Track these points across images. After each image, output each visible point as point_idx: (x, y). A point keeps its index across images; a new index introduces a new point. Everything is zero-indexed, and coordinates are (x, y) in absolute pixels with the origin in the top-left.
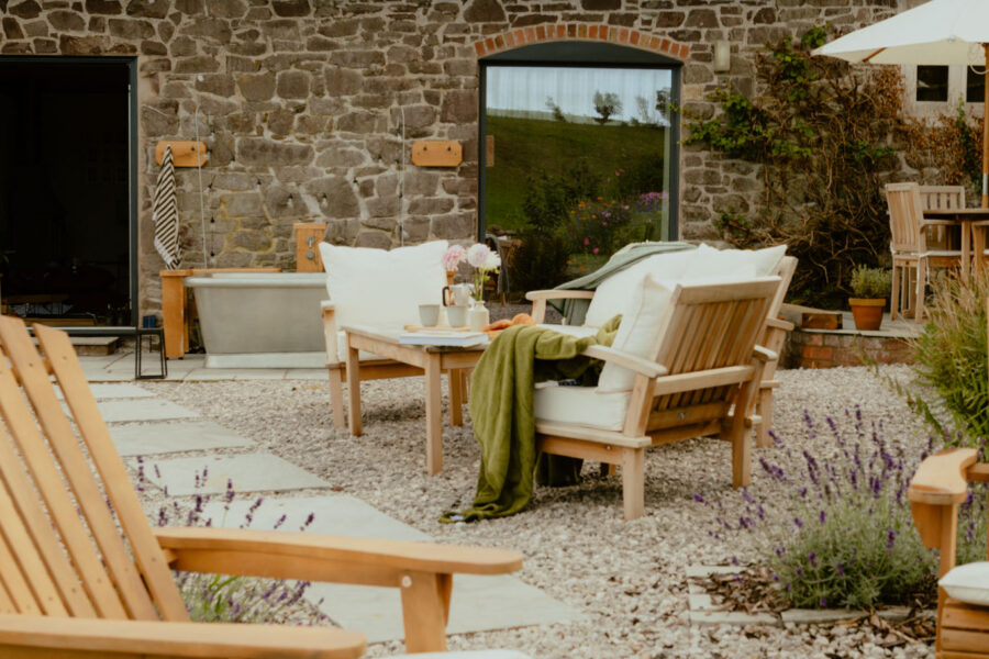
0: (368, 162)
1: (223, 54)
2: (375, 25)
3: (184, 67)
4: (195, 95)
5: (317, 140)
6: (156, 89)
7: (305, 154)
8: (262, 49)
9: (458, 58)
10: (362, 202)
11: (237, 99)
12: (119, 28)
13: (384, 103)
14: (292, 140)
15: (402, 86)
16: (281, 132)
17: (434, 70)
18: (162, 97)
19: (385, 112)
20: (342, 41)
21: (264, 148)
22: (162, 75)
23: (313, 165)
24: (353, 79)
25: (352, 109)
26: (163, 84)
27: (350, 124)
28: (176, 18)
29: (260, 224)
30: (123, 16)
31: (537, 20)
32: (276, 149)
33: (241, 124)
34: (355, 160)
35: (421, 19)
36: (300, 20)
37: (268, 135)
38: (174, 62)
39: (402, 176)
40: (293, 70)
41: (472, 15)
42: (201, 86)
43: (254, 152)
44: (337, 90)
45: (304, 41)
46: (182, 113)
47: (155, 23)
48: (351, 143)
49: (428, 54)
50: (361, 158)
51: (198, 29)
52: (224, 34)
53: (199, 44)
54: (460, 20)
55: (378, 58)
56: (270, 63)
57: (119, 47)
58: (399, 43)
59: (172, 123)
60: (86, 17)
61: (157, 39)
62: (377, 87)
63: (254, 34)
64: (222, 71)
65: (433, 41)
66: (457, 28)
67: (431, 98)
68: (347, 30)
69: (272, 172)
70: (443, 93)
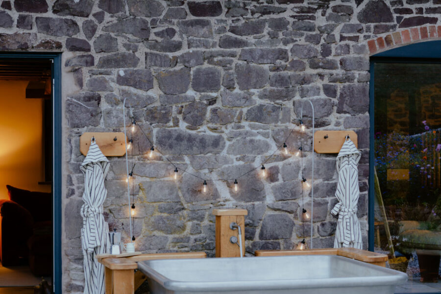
0: (274, 150)
1: (142, 50)
2: (280, 25)
3: (106, 62)
4: (116, 89)
5: (228, 130)
6: (80, 83)
7: (217, 143)
8: (178, 46)
9: (352, 55)
10: (268, 187)
11: (155, 93)
12: (46, 25)
13: (287, 96)
14: (204, 130)
15: (304, 81)
16: (195, 123)
17: (331, 66)
18: (86, 91)
19: (289, 104)
20: (251, 39)
21: (180, 138)
22: (85, 70)
23: (224, 153)
24: (260, 74)
25: (259, 102)
26: (86, 78)
27: (258, 115)
28: (99, 16)
29: (176, 209)
30: (49, 14)
31: (421, 21)
32: (190, 139)
33: (159, 116)
34: (259, 148)
35: (320, 21)
36: (213, 20)
37: (183, 126)
38: (97, 57)
39: (303, 163)
40: (206, 65)
41: (365, 17)
42: (121, 81)
43: (170, 142)
44: (246, 84)
45: (216, 38)
46: (104, 106)
47: (80, 21)
48: (259, 133)
49: (326, 51)
50: (267, 146)
51: (119, 27)
52: (144, 31)
53: (121, 41)
54: (354, 20)
55: (282, 55)
56: (185, 59)
57: (46, 44)
58: (302, 41)
59: (95, 115)
60: (15, 14)
61: (81, 36)
62: (282, 81)
63: (171, 32)
64: (141, 66)
65: (331, 39)
66: (352, 28)
67: (329, 91)
68: (255, 29)
69: (187, 160)
70: (339, 86)
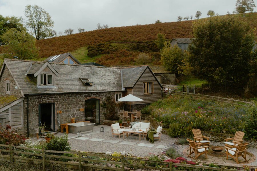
0: (76, 111)
1: (63, 102)
2: (76, 98)
3: (60, 103)
4: (60, 106)
5: (71, 109)
6: (57, 106)
7: (70, 111)
8: (66, 101)
9: (83, 100)
10: (75, 115)
11: (64, 106)
12: (53, 100)
13: (77, 105)
14: (69, 110)
15: (79, 104)
16: (68, 109)
17: (81, 102)
19: (77, 106)
20: (74, 100)
21: (67, 111)
22: (57, 104)
23: (71, 112)
24: (75, 103)
25: (74, 106)
26: (58, 105)
27: (74, 108)
28: (59, 98)
29: (66, 118)
30: (54, 98)
31: (89, 96)
32: (68, 111)
33: (65, 109)
34: (74, 111)
35: (80, 97)
36: (70, 98)
37: (67, 109)
38: (59, 103)
39: (79, 112)
40: (69, 103)
41: (84, 96)
42: (61, 105)
43: (66, 111)
44: (73, 104)
45: (70, 100)
46: (59, 108)
47: (57, 99)
48: (75, 109)
49: (81, 100)
50: (75, 111)
51: (61, 99)
52: (63, 100)
53: (61, 101)
54: (83, 97)
55: (77, 101)
56: (67, 102)
57: (54, 102)
58: (78, 99)
59: (58, 109)
60: (50, 99)
61: (57, 101)
62: (77, 104)
63: (66, 99)
64: (63, 103)
65: (81, 99)
66: (83, 98)
67: (81, 104)
68: (74, 98)
69: (67, 113)
70: (82, 104)
